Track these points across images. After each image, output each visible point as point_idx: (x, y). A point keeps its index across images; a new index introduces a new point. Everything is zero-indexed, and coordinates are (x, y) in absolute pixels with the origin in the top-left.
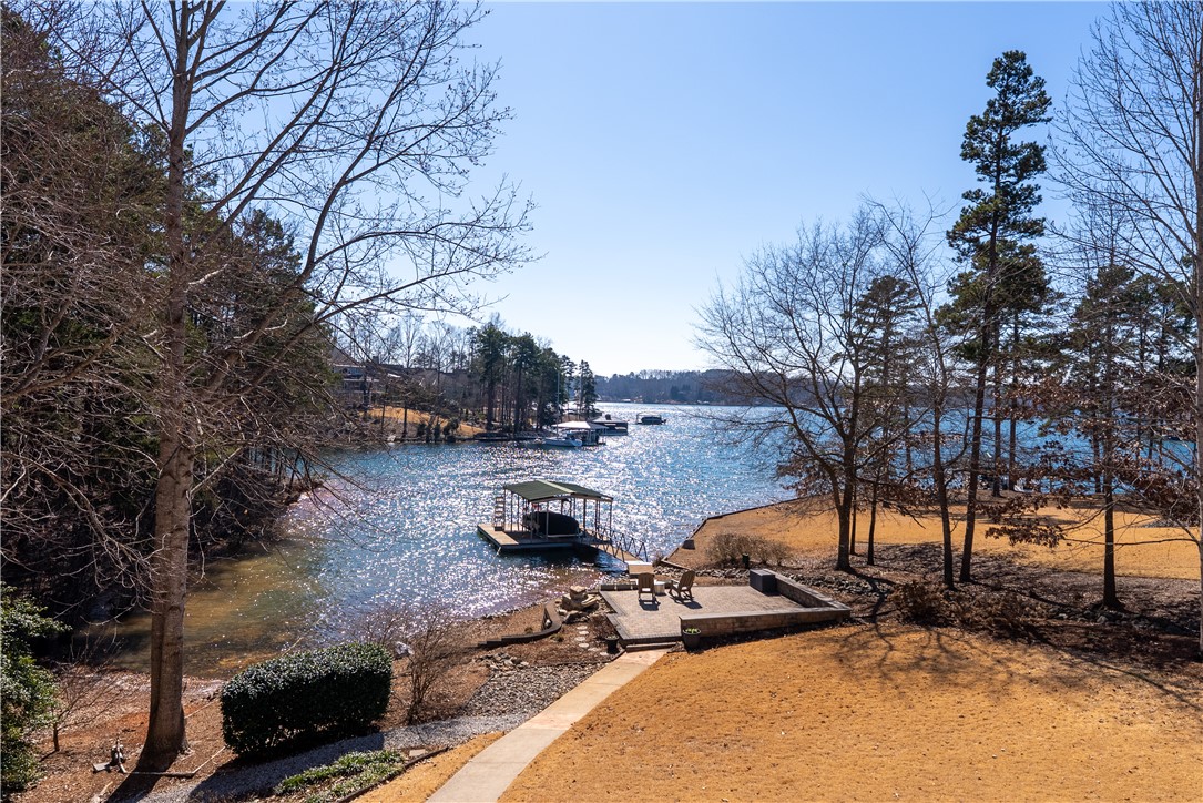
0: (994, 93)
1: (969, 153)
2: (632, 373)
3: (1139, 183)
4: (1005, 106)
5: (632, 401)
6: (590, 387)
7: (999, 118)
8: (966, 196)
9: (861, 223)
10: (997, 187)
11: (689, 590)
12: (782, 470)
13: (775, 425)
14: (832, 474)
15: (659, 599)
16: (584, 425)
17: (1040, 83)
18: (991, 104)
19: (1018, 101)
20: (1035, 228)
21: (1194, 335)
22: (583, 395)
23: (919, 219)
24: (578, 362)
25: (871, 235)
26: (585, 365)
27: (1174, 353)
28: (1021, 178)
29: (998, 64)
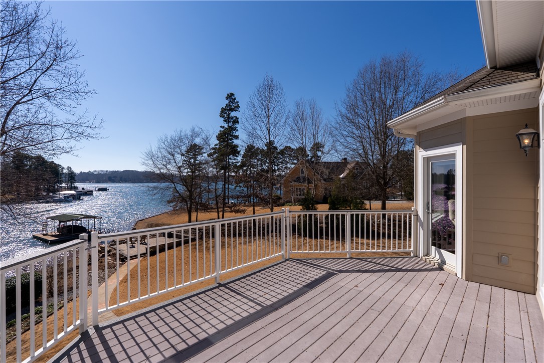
0: (227, 102)
1: (221, 116)
2: (90, 171)
3: (259, 132)
4: (230, 106)
5: (90, 182)
6: (72, 177)
7: (228, 108)
8: (221, 127)
9: (193, 130)
10: (228, 126)
11: (144, 240)
12: (169, 202)
13: (167, 188)
14: (186, 202)
15: (134, 245)
16: (73, 192)
17: (237, 102)
18: (227, 105)
19: (233, 106)
20: (237, 137)
21: (268, 163)
22: (69, 180)
23: (211, 133)
24: (66, 167)
25: (195, 134)
26: (69, 168)
27: (264, 167)
28: (233, 125)
29: (228, 95)
